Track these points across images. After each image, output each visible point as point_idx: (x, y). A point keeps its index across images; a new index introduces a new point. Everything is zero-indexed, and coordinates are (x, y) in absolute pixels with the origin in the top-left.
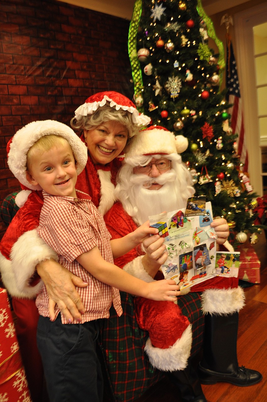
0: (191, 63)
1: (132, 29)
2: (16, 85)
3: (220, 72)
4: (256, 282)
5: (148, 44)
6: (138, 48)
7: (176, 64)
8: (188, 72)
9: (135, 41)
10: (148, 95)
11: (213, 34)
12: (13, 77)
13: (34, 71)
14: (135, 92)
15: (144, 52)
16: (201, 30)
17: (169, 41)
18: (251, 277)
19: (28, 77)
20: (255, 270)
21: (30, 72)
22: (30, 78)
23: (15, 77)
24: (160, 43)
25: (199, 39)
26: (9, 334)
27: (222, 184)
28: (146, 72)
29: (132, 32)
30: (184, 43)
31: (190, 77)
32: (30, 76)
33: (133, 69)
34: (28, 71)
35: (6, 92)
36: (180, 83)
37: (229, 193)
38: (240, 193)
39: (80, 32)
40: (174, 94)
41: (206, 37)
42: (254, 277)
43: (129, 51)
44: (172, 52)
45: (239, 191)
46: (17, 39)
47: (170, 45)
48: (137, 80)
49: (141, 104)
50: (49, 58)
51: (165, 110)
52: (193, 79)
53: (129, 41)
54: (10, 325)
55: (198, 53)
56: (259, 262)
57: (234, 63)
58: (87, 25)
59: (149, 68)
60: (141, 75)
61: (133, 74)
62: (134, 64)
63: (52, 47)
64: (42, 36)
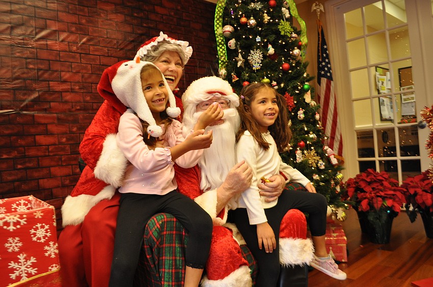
0: (272, 38)
1: (219, 9)
2: (108, 56)
3: (302, 47)
4: (343, 261)
5: (233, 22)
6: (224, 25)
7: (258, 39)
8: (270, 46)
9: (221, 19)
10: (231, 66)
11: (295, 13)
12: (106, 49)
13: (126, 46)
14: (220, 65)
15: (229, 28)
16: (283, 9)
17: (252, 18)
18: (337, 254)
19: (119, 51)
20: (341, 247)
21: (122, 46)
22: (121, 52)
23: (108, 50)
24: (244, 20)
25: (281, 16)
26: (49, 252)
27: (303, 153)
28: (230, 46)
29: (218, 12)
30: (266, 20)
31: (271, 50)
32: (122, 49)
33: (218, 44)
34: (120, 45)
35: (98, 62)
36: (261, 56)
37: (310, 163)
38: (325, 166)
39: (172, 14)
40: (256, 67)
41: (287, 15)
42: (341, 254)
43: (215, 28)
44: (254, 27)
45: (324, 164)
46: (113, 16)
47: (252, 21)
48: (222, 54)
49: (225, 76)
50: (141, 35)
51: (247, 80)
52: (275, 53)
53: (216, 19)
54: (51, 243)
55: (279, 29)
56: (345, 238)
57: (325, 47)
58: (179, 8)
59: (232, 42)
60: (225, 49)
61: (218, 48)
62: (219, 39)
63: (145, 25)
64: (136, 15)
